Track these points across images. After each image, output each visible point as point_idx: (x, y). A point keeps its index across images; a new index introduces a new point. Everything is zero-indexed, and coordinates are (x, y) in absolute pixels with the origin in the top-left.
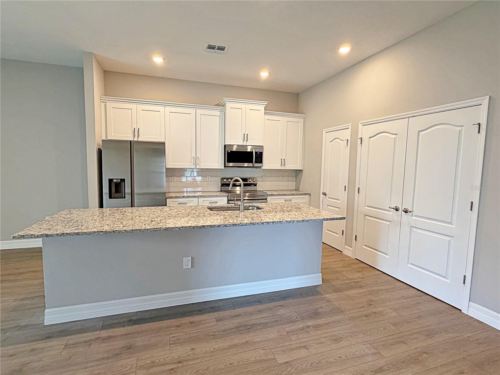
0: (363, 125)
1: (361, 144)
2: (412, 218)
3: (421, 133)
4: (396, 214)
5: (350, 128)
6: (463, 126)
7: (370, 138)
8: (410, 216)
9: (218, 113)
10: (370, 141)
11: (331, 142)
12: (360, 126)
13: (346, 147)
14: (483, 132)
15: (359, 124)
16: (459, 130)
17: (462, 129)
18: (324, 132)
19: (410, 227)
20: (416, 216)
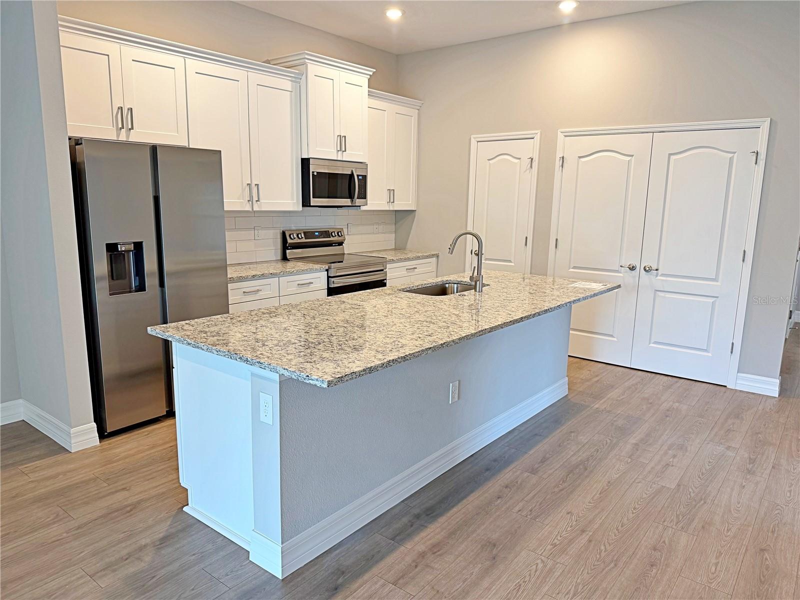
0: (566, 136)
1: (561, 168)
2: (657, 278)
3: (673, 157)
4: (631, 275)
5: (537, 138)
6: (735, 153)
7: (580, 157)
8: (654, 275)
9: (287, 84)
10: (580, 163)
11: (489, 160)
12: (561, 136)
13: (528, 171)
14: (762, 163)
15: (559, 133)
16: (730, 158)
17: (733, 156)
18: (473, 142)
19: (654, 290)
20: (663, 275)
